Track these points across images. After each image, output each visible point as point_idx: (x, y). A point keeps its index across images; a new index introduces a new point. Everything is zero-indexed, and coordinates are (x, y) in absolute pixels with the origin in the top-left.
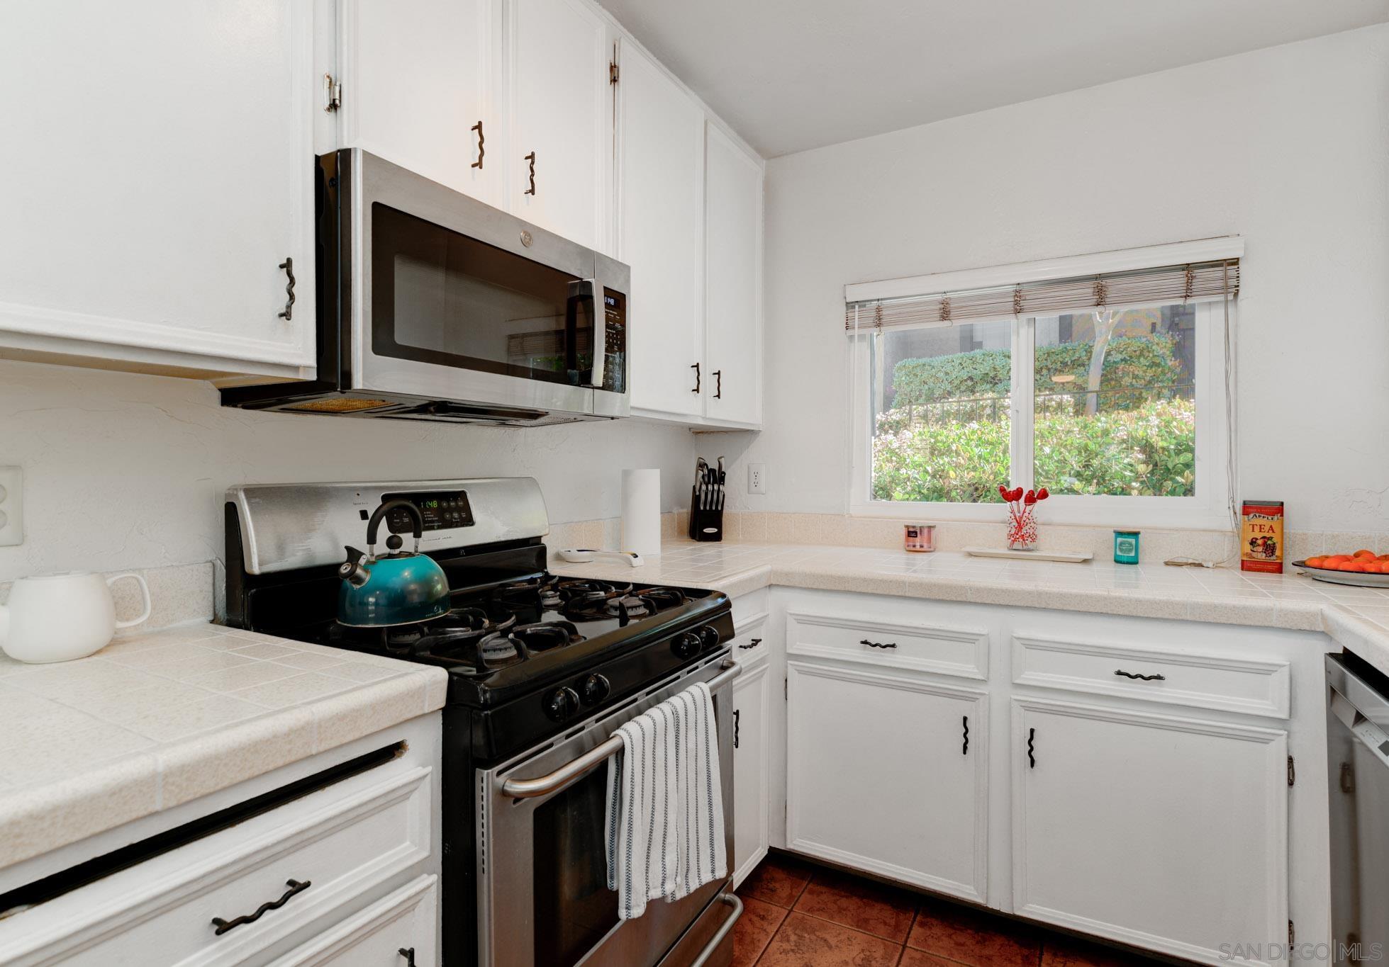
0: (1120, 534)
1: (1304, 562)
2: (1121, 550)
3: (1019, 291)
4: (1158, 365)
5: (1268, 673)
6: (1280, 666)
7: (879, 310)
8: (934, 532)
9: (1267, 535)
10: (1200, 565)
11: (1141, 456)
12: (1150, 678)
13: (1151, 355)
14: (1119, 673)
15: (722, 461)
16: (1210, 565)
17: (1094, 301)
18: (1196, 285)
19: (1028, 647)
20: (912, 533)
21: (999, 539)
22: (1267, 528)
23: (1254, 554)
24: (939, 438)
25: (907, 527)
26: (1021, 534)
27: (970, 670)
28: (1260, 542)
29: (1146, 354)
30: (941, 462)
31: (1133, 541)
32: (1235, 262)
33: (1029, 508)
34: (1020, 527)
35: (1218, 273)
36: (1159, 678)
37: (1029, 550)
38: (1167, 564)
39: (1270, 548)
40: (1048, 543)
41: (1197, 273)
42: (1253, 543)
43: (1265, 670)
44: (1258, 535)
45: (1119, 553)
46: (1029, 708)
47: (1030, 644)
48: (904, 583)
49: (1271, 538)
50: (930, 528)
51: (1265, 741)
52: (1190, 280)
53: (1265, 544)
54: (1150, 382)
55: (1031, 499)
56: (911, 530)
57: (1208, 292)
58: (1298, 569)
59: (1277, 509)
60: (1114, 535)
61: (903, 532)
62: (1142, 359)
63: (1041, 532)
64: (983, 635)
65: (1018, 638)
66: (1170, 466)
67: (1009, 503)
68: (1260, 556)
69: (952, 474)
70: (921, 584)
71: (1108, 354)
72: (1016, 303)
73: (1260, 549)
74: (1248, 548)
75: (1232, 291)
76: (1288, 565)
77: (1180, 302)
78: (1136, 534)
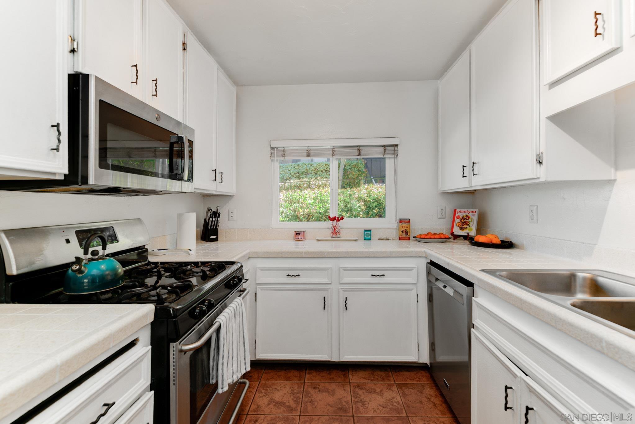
0: (365, 230)
1: (415, 236)
2: (366, 236)
3: (334, 149)
4: (360, 171)
5: (412, 270)
6: (416, 267)
7: (284, 151)
8: (305, 233)
9: (406, 229)
10: (388, 239)
11: (363, 204)
12: (381, 276)
13: (358, 167)
14: (372, 275)
15: (219, 208)
16: (391, 239)
17: (357, 154)
18: (387, 152)
19: (345, 270)
20: (297, 234)
21: (328, 234)
22: (406, 227)
23: (403, 235)
24: (293, 197)
25: (296, 231)
26: (335, 232)
27: (325, 280)
28: (404, 231)
29: (357, 167)
30: (295, 206)
31: (370, 233)
32: (397, 146)
33: (338, 223)
34: (335, 230)
35: (392, 148)
36: (383, 275)
37: (338, 238)
38: (379, 239)
39: (407, 233)
40: (344, 235)
41: (387, 148)
42: (402, 231)
43: (410, 269)
44: (404, 229)
45: (365, 237)
46: (345, 290)
47: (345, 269)
48: (302, 252)
49: (407, 230)
50: (304, 232)
51: (411, 290)
52: (385, 150)
53: (405, 231)
54: (358, 177)
55: (338, 220)
56: (297, 232)
57: (390, 154)
58: (414, 239)
59: (409, 221)
60: (364, 231)
61: (294, 233)
62: (355, 168)
63: (342, 232)
64: (330, 268)
65: (341, 268)
66: (371, 206)
67: (331, 222)
68: (404, 235)
69: (301, 210)
70: (309, 252)
71: (345, 166)
72: (333, 153)
73: (404, 233)
74: (401, 233)
75: (396, 155)
76: (411, 238)
77: (382, 157)
78: (370, 230)
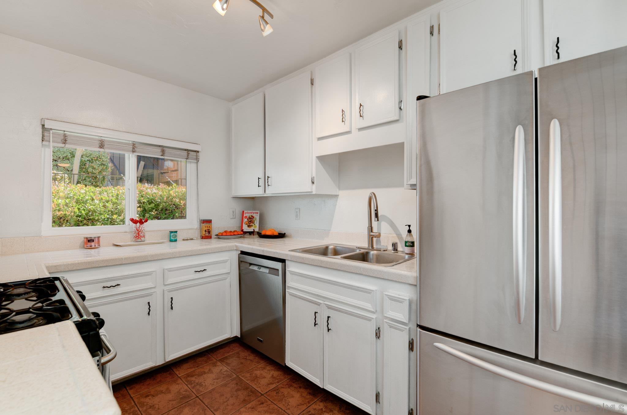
0: (171, 232)
1: (217, 235)
2: (173, 237)
3: (135, 144)
4: (104, 165)
6: (229, 260)
7: (65, 135)
8: (101, 239)
9: (208, 229)
10: (192, 239)
12: (203, 271)
13: (101, 160)
14: (196, 271)
16: (195, 239)
17: (161, 154)
18: (190, 156)
19: (169, 271)
20: (90, 241)
21: (128, 238)
22: (208, 227)
23: (206, 234)
25: (87, 238)
26: (138, 236)
27: (150, 285)
28: (207, 231)
29: (99, 160)
31: (176, 234)
32: (198, 152)
33: (142, 226)
34: (139, 233)
35: (195, 154)
36: (205, 270)
37: (143, 241)
38: (183, 240)
39: (209, 232)
40: (148, 238)
41: (190, 152)
43: (225, 262)
44: (206, 229)
45: (172, 238)
46: (170, 291)
47: (170, 270)
49: (209, 229)
50: (99, 237)
52: (188, 154)
53: (208, 231)
54: (100, 172)
55: (143, 223)
56: (89, 239)
57: (192, 159)
58: (216, 237)
59: (209, 221)
60: (169, 232)
62: (97, 161)
63: (147, 235)
64: (154, 271)
65: (167, 269)
68: (207, 234)
72: (133, 148)
73: (207, 232)
74: (204, 232)
75: (197, 160)
76: (213, 236)
77: (185, 160)
78: (176, 232)
